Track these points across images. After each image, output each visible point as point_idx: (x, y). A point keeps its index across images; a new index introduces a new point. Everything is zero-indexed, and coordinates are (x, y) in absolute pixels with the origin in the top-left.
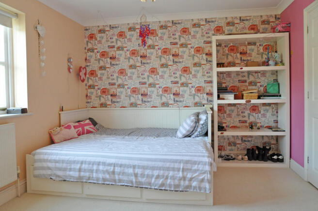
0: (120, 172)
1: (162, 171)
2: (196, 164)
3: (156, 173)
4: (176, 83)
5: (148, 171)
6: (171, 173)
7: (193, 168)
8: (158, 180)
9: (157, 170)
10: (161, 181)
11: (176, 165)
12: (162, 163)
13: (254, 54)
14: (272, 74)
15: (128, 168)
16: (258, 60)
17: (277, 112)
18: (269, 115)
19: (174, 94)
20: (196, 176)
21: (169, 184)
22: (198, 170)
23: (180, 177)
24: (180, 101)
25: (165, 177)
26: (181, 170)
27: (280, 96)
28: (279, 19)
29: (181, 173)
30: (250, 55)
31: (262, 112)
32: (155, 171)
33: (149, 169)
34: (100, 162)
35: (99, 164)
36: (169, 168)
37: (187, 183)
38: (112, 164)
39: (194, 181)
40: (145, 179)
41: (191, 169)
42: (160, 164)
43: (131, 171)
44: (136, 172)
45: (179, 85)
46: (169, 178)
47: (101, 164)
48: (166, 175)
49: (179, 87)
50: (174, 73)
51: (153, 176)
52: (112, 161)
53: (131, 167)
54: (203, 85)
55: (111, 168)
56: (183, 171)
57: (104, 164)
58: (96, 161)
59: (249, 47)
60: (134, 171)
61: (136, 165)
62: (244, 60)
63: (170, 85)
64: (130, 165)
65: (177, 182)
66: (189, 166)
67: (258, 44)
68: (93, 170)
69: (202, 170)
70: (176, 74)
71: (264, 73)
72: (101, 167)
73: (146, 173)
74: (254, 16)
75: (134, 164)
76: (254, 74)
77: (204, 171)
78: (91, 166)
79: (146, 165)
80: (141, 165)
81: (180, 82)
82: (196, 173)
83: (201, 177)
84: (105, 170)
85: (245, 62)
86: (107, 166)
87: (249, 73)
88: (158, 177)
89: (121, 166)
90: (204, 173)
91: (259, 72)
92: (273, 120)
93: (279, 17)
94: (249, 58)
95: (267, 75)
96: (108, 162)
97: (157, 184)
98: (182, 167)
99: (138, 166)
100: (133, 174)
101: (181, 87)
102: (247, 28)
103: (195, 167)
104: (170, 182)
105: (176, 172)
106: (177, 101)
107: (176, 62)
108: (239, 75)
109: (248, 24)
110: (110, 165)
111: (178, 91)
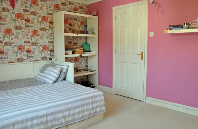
0: (52, 120)
1: (81, 108)
2: (96, 97)
3: (77, 110)
4: (28, 42)
5: (72, 111)
6: (86, 108)
7: (96, 100)
8: (79, 115)
9: (77, 108)
10: (81, 115)
11: (87, 101)
12: (79, 102)
13: (76, 26)
14: (84, 39)
15: (58, 114)
16: (78, 30)
17: (87, 61)
18: (83, 62)
19: (27, 51)
20: (99, 104)
21: (86, 115)
22: (98, 101)
23: (91, 108)
24: (32, 57)
25: (83, 112)
26: (91, 104)
27: (91, 51)
28: (87, 7)
29: (91, 105)
30: (74, 26)
31: (80, 61)
32: (76, 110)
33: (73, 110)
34: (33, 117)
35: (32, 119)
36: (84, 104)
37: (95, 110)
38: (44, 115)
39: (98, 108)
40: (71, 117)
41: (95, 101)
42: (78, 104)
43: (60, 115)
44: (64, 115)
45: (31, 44)
46: (85, 111)
47: (35, 118)
48: (83, 110)
49: (30, 46)
50: (26, 35)
51: (76, 113)
52: (44, 112)
53: (60, 113)
54: (47, 44)
55: (44, 119)
56: (92, 104)
57: (37, 117)
58: (29, 117)
59: (74, 21)
60: (63, 114)
61: (63, 110)
62: (71, 29)
63: (23, 44)
64: (59, 111)
65: (89, 112)
66: (94, 100)
67: (78, 20)
68: (28, 126)
69: (100, 100)
70: (28, 35)
71: (80, 38)
72: (35, 122)
73: (71, 113)
74: (76, 3)
75: (62, 109)
76: (76, 38)
77: (101, 100)
78: (24, 124)
79: (70, 107)
80: (66, 108)
81: (31, 42)
82: (98, 103)
83: (101, 104)
84: (39, 122)
85: (72, 30)
86: (40, 118)
87: (74, 37)
88: (79, 113)
89: (52, 114)
90: (102, 101)
91: (78, 37)
92: (85, 65)
93: (87, 6)
94: (73, 28)
95: (82, 39)
96: (40, 115)
97: (79, 118)
98: (90, 101)
99: (65, 109)
100: (63, 117)
101: (32, 45)
102: (73, 9)
103: (97, 99)
104: (86, 113)
105: (89, 106)
106: (29, 57)
107: (28, 26)
108: (68, 38)
109: (73, 7)
110: (42, 116)
111: (30, 49)
